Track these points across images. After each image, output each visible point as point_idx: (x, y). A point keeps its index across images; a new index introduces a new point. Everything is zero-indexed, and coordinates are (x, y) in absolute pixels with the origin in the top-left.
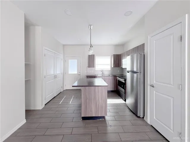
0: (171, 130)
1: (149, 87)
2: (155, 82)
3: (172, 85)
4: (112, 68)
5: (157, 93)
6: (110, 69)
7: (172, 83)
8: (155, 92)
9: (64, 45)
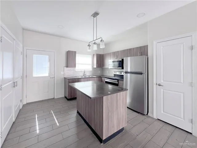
0: (181, 119)
1: (155, 86)
2: (162, 81)
3: (182, 83)
4: (93, 68)
5: (164, 91)
6: (91, 70)
7: (182, 82)
8: (162, 90)
9: (23, 29)
